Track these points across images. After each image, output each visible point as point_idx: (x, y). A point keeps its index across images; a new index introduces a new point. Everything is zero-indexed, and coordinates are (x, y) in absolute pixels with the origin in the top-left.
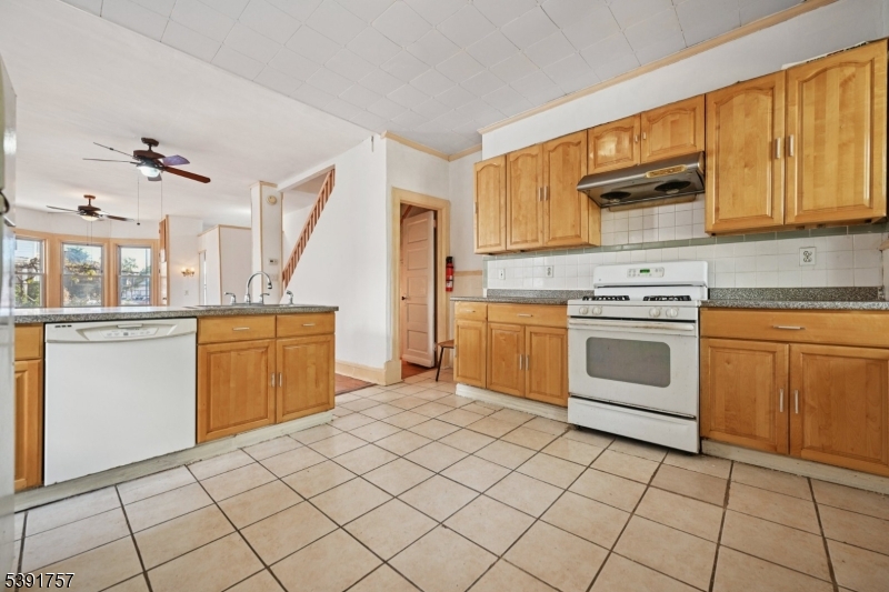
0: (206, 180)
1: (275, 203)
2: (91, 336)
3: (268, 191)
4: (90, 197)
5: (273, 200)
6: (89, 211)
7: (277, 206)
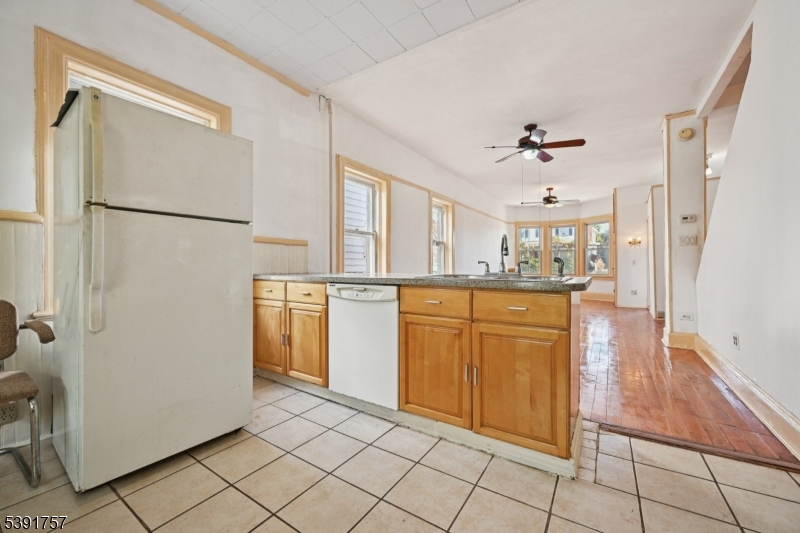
0: (581, 143)
1: (692, 136)
2: (344, 294)
3: (679, 125)
4: (550, 189)
5: (689, 133)
6: (548, 200)
7: (697, 141)
